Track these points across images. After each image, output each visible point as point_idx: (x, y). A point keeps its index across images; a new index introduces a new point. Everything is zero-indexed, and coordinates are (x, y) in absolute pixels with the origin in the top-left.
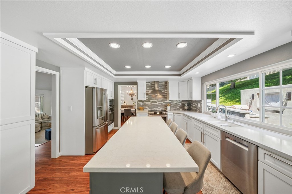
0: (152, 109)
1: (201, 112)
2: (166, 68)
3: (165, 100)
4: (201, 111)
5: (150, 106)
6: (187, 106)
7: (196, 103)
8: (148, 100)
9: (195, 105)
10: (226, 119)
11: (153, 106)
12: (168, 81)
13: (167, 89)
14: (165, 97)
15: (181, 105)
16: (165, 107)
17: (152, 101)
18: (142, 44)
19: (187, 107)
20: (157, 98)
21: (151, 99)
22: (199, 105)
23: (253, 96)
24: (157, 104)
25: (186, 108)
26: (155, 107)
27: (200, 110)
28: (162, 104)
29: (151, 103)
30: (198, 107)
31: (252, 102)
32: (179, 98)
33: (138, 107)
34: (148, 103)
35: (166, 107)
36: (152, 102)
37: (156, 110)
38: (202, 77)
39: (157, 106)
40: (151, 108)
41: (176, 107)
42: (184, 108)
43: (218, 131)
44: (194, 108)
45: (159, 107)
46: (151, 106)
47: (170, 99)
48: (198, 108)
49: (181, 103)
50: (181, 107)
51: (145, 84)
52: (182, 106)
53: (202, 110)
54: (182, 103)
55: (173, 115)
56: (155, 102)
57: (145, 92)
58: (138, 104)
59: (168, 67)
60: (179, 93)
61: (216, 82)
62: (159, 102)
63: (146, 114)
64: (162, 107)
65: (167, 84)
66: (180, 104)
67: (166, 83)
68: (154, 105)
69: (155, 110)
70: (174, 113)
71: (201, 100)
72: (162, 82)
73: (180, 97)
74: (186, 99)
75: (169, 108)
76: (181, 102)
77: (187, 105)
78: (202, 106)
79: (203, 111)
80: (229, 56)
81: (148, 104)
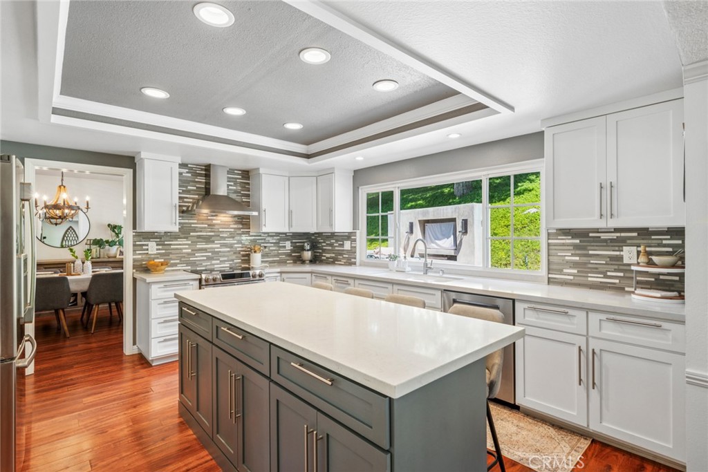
0: (197, 266)
1: (355, 264)
2: (287, 129)
3: (243, 233)
4: (353, 260)
5: (188, 254)
6: (308, 250)
7: (337, 241)
8: (185, 231)
9: (331, 245)
10: (427, 270)
11: (199, 256)
12: (258, 169)
13: (248, 196)
14: (241, 223)
15: (290, 248)
16: (243, 256)
17: (199, 237)
18: (302, 50)
19: (310, 253)
20: (214, 225)
21: (194, 230)
22: (347, 246)
23: (411, 225)
24: (215, 246)
25: (308, 255)
26: (209, 258)
27: (349, 259)
28: (231, 246)
29: (194, 243)
30: (344, 250)
31: (409, 238)
32: (290, 225)
33: (135, 260)
34: (183, 245)
35: (248, 255)
36: (195, 239)
37: (212, 267)
38: (355, 172)
39: (215, 255)
40: (193, 264)
41: (275, 256)
42: (300, 257)
43: (434, 295)
44: (328, 255)
45: (224, 256)
46: (192, 255)
47: (262, 229)
48: (341, 254)
49: (289, 242)
50: (289, 255)
51: (177, 170)
52: (293, 251)
53: (355, 258)
54: (291, 243)
55: (279, 278)
56: (208, 240)
57: (176, 201)
58: (134, 251)
59: (294, 126)
60: (290, 212)
61: (393, 186)
62: (224, 238)
63: (191, 283)
64: (234, 257)
65: (248, 178)
66: (288, 245)
67: (246, 174)
68: (205, 250)
69: (209, 267)
70: (281, 273)
71: (351, 231)
72: (232, 171)
73: (294, 224)
74: (312, 228)
75: (257, 259)
76: (288, 240)
77: (308, 247)
78: (355, 247)
79: (358, 261)
80: (450, 136)
81: (181, 249)
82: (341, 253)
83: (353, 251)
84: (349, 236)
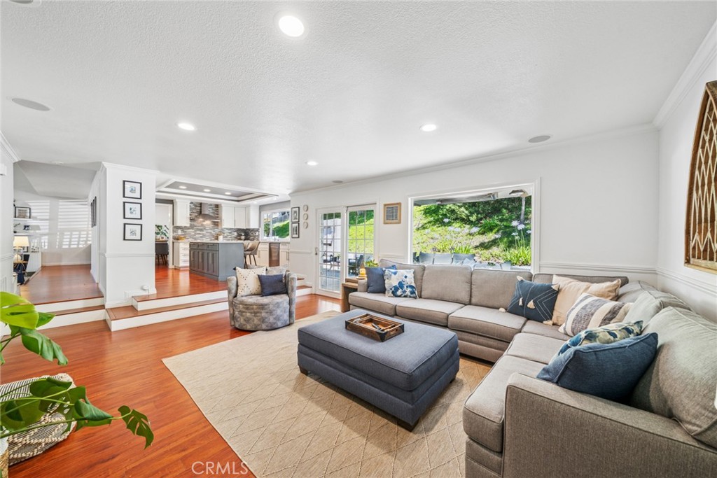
3: (215, 228)
5: (193, 235)
7: (254, 232)
8: (192, 227)
9: (252, 233)
12: (220, 206)
13: (217, 214)
14: (214, 224)
15: (237, 234)
16: (215, 237)
17: (197, 229)
20: (204, 225)
21: (196, 226)
22: (257, 234)
24: (204, 232)
25: (243, 237)
28: (210, 233)
29: (195, 231)
32: (235, 225)
34: (191, 231)
38: (260, 206)
39: (204, 236)
40: (195, 238)
41: (230, 238)
42: (240, 238)
46: (195, 235)
47: (223, 227)
49: (235, 232)
50: (237, 237)
51: (189, 205)
56: (201, 230)
57: (189, 216)
60: (235, 221)
62: (208, 230)
65: (218, 208)
67: (217, 206)
72: (211, 205)
73: (237, 225)
74: (244, 227)
77: (243, 234)
78: (259, 234)
81: (191, 233)
82: (255, 237)
83: (258, 236)
84: (258, 230)
